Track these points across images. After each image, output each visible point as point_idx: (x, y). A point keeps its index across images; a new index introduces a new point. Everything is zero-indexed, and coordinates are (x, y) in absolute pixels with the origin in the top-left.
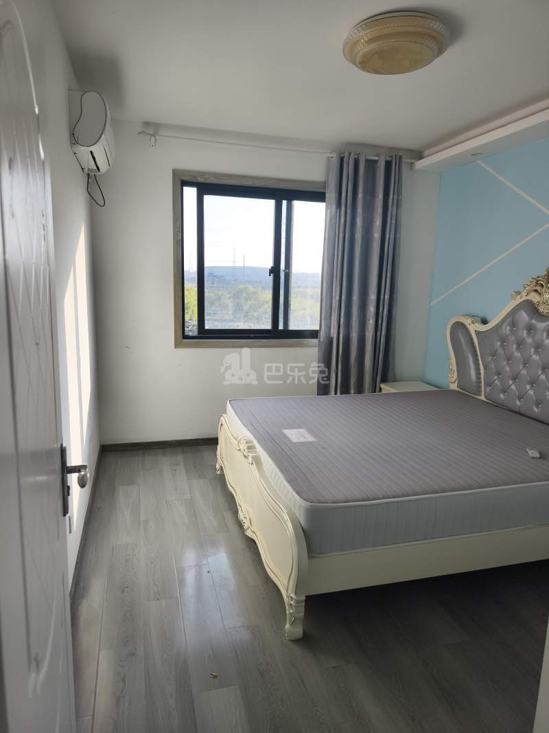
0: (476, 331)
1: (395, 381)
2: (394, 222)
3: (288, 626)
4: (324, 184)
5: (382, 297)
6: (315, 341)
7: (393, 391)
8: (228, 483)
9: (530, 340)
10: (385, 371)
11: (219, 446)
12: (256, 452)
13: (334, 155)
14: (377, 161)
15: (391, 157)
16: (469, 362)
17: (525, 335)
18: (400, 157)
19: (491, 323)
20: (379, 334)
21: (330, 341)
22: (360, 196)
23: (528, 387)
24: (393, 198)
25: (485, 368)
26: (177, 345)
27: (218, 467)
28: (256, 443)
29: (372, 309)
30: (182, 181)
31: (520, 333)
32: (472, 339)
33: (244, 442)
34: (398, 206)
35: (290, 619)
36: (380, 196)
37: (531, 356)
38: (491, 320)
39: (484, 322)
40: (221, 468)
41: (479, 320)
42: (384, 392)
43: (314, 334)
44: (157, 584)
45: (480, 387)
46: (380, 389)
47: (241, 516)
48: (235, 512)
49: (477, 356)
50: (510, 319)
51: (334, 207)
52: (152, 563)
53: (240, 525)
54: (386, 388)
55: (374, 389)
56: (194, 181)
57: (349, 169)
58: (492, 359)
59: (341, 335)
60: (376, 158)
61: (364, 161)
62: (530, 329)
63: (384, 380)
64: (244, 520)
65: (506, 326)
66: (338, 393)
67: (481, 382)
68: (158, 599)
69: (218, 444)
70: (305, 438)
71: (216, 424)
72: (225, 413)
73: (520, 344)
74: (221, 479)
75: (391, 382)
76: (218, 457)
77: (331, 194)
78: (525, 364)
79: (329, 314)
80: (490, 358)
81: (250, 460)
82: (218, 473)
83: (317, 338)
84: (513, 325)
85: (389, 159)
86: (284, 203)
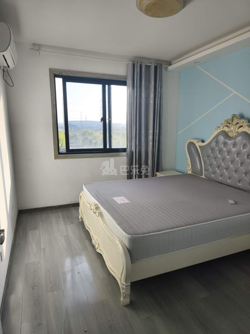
0: (199, 146)
1: (162, 171)
2: (159, 95)
3: (122, 299)
4: (126, 77)
5: (155, 131)
6: (125, 153)
7: (162, 175)
8: (86, 226)
9: (225, 149)
10: (158, 167)
11: (80, 208)
12: (100, 210)
13: (130, 63)
14: (151, 66)
15: (157, 64)
16: (196, 161)
17: (223, 147)
18: (161, 64)
19: (206, 142)
20: (154, 149)
21: (132, 153)
22: (143, 82)
23: (225, 171)
24: (159, 84)
25: (204, 163)
26: (56, 158)
27: (80, 218)
28: (100, 205)
29: (151, 137)
30: (55, 75)
31: (220, 146)
32: (197, 150)
33: (94, 205)
34: (161, 88)
35: (123, 295)
36: (153, 83)
37: (226, 156)
38: (206, 141)
39: (203, 141)
40: (82, 218)
41: (201, 141)
42: (158, 176)
43: (124, 150)
44: (52, 282)
45: (202, 172)
46: (156, 175)
47: (94, 242)
48: (91, 240)
49: (200, 157)
50: (215, 139)
51: (131, 88)
52: (48, 271)
53: (93, 247)
54: (159, 174)
55: (153, 175)
56: (61, 74)
57: (137, 69)
58: (208, 159)
59: (137, 150)
60: (150, 65)
61: (144, 66)
62: (225, 144)
63: (158, 171)
64: (95, 244)
65: (214, 143)
66: (137, 178)
67: (202, 170)
68: (52, 291)
69: (79, 206)
70: (124, 201)
71: (78, 196)
72: (83, 191)
73: (221, 151)
74: (82, 223)
75: (160, 171)
76: (80, 213)
77: (129, 82)
78: (223, 160)
79: (131, 140)
80: (207, 158)
81: (97, 214)
82: (80, 220)
83: (126, 152)
84: (217, 142)
85: (156, 65)
86: (107, 86)
